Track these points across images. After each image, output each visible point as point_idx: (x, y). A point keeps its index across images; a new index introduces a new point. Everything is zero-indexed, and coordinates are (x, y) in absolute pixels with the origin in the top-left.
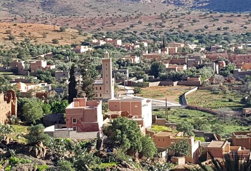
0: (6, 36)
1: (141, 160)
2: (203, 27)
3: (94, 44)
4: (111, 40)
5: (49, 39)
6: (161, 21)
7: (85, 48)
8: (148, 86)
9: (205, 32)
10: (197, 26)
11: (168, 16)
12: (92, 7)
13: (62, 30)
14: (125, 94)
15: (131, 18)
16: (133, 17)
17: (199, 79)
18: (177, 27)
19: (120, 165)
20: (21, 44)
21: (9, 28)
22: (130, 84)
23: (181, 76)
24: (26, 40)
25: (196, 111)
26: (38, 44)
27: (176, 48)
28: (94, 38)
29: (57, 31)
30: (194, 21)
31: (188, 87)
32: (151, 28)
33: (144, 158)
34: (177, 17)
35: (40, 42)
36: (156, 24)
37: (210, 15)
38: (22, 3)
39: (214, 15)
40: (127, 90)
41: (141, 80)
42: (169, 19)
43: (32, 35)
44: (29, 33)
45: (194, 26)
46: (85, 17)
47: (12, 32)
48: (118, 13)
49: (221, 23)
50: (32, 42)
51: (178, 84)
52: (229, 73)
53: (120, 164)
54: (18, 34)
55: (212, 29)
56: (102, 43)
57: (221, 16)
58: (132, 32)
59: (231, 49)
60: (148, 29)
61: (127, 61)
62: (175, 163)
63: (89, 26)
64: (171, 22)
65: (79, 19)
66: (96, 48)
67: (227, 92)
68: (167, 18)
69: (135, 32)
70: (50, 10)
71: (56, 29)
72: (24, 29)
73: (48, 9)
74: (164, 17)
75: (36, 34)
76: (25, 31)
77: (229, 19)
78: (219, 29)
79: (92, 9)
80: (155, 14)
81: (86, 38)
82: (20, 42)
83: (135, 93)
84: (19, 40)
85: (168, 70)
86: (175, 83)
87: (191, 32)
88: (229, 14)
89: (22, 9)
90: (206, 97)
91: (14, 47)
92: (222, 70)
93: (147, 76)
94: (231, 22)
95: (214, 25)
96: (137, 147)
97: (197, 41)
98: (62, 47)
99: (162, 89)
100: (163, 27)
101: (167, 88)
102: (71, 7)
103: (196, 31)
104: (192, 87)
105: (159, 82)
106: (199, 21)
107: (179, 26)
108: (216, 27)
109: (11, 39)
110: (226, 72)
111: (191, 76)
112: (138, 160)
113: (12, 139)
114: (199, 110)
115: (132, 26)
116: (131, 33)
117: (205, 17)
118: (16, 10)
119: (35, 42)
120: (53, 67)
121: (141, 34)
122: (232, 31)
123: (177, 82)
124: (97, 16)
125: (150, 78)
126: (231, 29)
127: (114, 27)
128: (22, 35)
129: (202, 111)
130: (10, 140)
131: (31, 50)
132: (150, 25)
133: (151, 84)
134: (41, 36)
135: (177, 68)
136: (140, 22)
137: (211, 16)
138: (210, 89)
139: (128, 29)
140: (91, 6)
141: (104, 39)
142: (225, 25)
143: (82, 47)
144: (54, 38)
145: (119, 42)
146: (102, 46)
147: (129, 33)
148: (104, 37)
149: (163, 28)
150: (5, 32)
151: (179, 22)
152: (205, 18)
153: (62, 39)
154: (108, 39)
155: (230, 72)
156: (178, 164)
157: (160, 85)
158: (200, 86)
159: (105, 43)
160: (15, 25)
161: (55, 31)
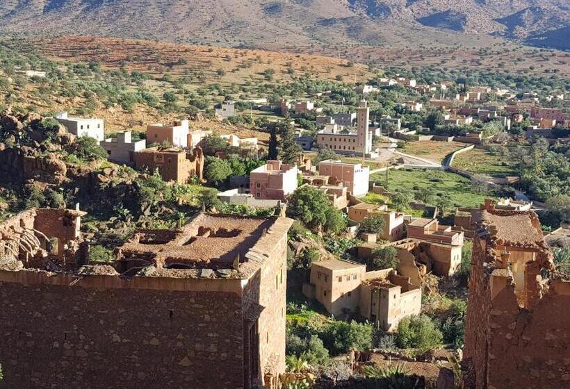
0: (285, 69)
1: (324, 234)
2: (527, 67)
3: (383, 83)
4: (404, 79)
5: (333, 74)
6: (478, 58)
7: (369, 88)
8: (418, 140)
9: (529, 73)
10: (521, 66)
11: (489, 52)
12: (405, 36)
13: (349, 65)
14: (387, 148)
15: (444, 53)
16: (447, 51)
17: (480, 136)
18: (497, 66)
19: (294, 239)
20: (300, 79)
21: (291, 59)
22: (398, 136)
23: (460, 131)
24: (306, 75)
25: (455, 175)
26: (319, 80)
27: (479, 94)
28: (386, 76)
29: (344, 66)
30: (519, 60)
31: (464, 145)
32: (465, 66)
33: (329, 231)
34: (498, 53)
35: (323, 78)
36: (473, 60)
37: (540, 53)
38: (325, 27)
39: (544, 53)
40: (391, 143)
41: (413, 133)
42: (490, 56)
43: (314, 69)
44: (312, 67)
45: (518, 65)
46: (391, 48)
47: (293, 65)
48: (435, 45)
49: (551, 65)
50: (313, 77)
51: (453, 140)
52: (521, 130)
53: (294, 237)
54: (299, 67)
55: (539, 71)
56: (392, 83)
57: (553, 55)
58: (442, 70)
59: (548, 98)
60: (462, 66)
61: (406, 108)
62: (364, 239)
63: (393, 60)
64: (490, 60)
65: (384, 50)
66: (383, 88)
67: (505, 154)
68: (486, 55)
69: (445, 69)
70: (356, 37)
71: (343, 63)
72: (307, 62)
73: (354, 36)
74: (483, 53)
75: (320, 68)
76: (308, 64)
77: (561, 59)
78: (547, 71)
79: (404, 38)
80: (474, 48)
81: (375, 76)
82: (298, 77)
83: (398, 147)
84: (298, 74)
85: (447, 122)
86: (450, 139)
87: (511, 74)
88: (563, 53)
89: (324, 35)
90: (479, 158)
91: (292, 82)
92: (514, 125)
93: (421, 128)
94: (564, 63)
95: (542, 66)
96: (320, 219)
97: (514, 85)
98: (344, 85)
99: (432, 145)
100: (480, 65)
101: (439, 143)
102: (380, 35)
103: (519, 72)
104: (468, 145)
105: (432, 136)
106: (524, 60)
107: (500, 65)
108: (544, 69)
109: (290, 72)
110: (517, 128)
111: (471, 132)
112: (321, 235)
113: (185, 201)
114: (459, 174)
115: (443, 62)
116: (440, 70)
117: (533, 54)
118: (318, 36)
119: (317, 77)
120: (319, 110)
121: (452, 72)
122: (562, 74)
123: (453, 137)
124: (405, 48)
125: (424, 130)
126: (561, 72)
127: (422, 62)
128: (303, 69)
129: (462, 175)
130: (183, 201)
131: (308, 87)
132: (465, 61)
133: (422, 138)
134: (325, 71)
135: (458, 121)
136: (453, 58)
137: (541, 55)
138: (487, 149)
139: (438, 65)
140: (403, 34)
141: (395, 78)
142: (556, 67)
143: (366, 87)
144: (339, 73)
145: (413, 83)
146: (391, 86)
147: (437, 70)
148: (398, 75)
149: (480, 67)
150: (285, 64)
151: (500, 59)
152: (533, 56)
153: (348, 75)
154: (401, 79)
155: (523, 129)
156: (367, 241)
157: (432, 139)
158: (477, 144)
159: (396, 82)
160: (298, 57)
161: (341, 65)
